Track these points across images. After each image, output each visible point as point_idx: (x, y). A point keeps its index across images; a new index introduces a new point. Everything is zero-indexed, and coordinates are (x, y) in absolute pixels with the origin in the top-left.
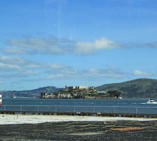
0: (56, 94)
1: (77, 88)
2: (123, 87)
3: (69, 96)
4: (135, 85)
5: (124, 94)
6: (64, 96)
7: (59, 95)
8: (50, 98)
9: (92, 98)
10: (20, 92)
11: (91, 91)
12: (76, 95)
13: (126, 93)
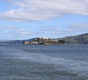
0: (30, 42)
1: (42, 39)
2: (76, 38)
3: (37, 43)
4: (83, 37)
5: (77, 42)
6: (35, 43)
7: (32, 42)
8: (27, 44)
9: (49, 44)
10: (21, 41)
11: (49, 40)
12: (40, 42)
13: (78, 41)
